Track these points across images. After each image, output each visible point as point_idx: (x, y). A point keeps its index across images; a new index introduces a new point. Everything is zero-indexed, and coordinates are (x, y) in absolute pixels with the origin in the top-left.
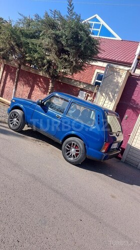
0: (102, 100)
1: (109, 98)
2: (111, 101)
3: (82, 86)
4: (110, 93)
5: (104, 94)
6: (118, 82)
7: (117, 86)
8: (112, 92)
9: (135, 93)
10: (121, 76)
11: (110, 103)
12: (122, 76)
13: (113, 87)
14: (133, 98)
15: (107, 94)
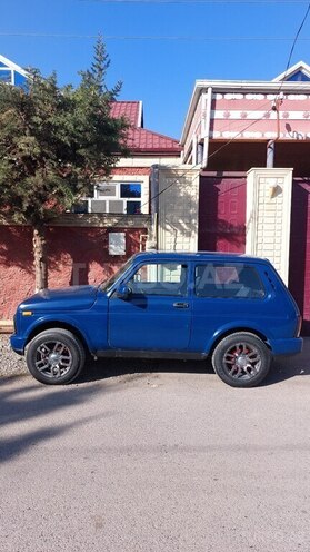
0: (168, 240)
1: (183, 230)
2: (189, 235)
3: (108, 223)
4: (181, 221)
5: (168, 227)
6: (188, 197)
7: (190, 204)
8: (182, 217)
9: (219, 208)
10: (190, 184)
11: (187, 240)
12: (194, 183)
13: (181, 208)
14: (220, 217)
15: (176, 225)
